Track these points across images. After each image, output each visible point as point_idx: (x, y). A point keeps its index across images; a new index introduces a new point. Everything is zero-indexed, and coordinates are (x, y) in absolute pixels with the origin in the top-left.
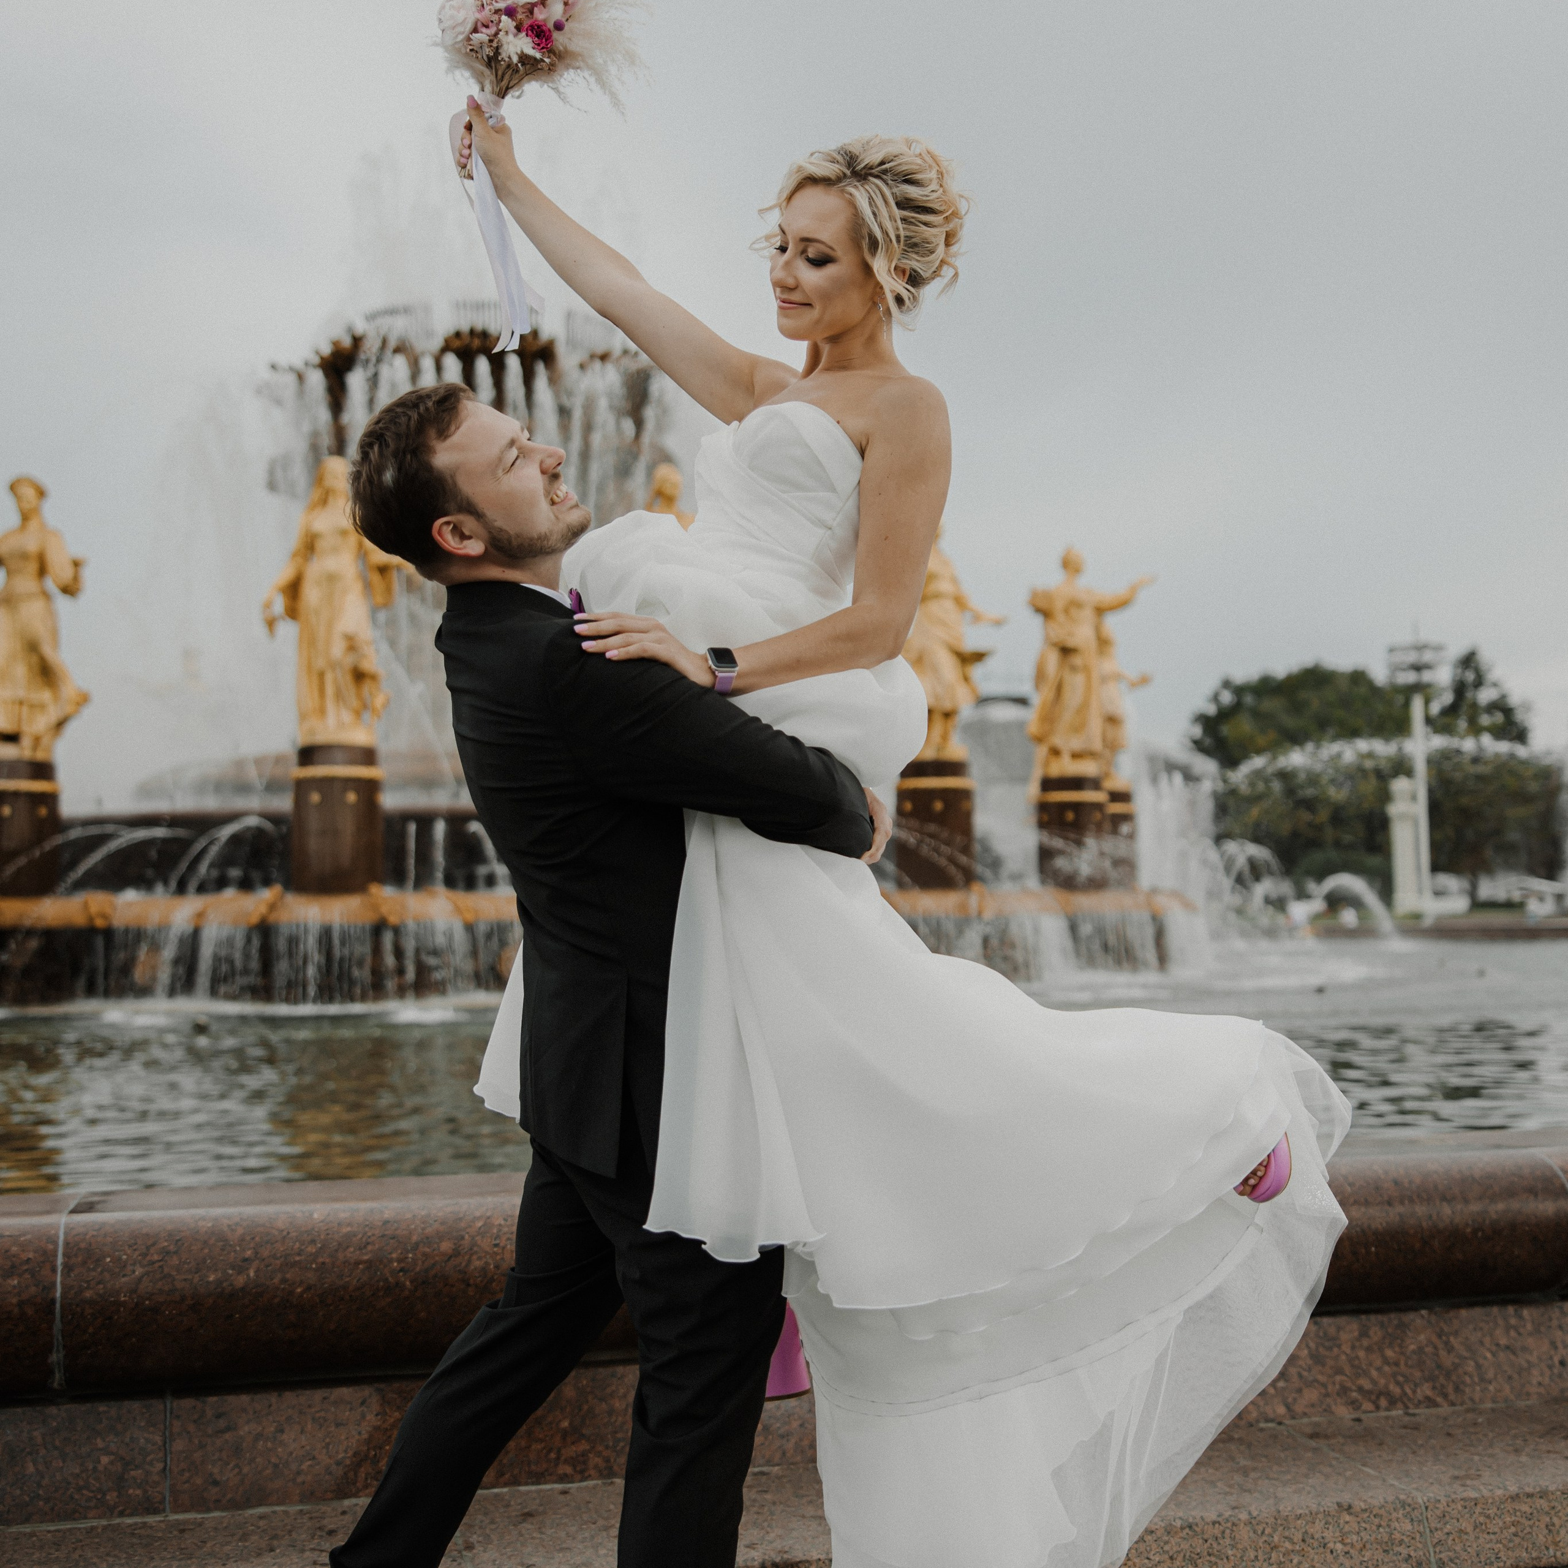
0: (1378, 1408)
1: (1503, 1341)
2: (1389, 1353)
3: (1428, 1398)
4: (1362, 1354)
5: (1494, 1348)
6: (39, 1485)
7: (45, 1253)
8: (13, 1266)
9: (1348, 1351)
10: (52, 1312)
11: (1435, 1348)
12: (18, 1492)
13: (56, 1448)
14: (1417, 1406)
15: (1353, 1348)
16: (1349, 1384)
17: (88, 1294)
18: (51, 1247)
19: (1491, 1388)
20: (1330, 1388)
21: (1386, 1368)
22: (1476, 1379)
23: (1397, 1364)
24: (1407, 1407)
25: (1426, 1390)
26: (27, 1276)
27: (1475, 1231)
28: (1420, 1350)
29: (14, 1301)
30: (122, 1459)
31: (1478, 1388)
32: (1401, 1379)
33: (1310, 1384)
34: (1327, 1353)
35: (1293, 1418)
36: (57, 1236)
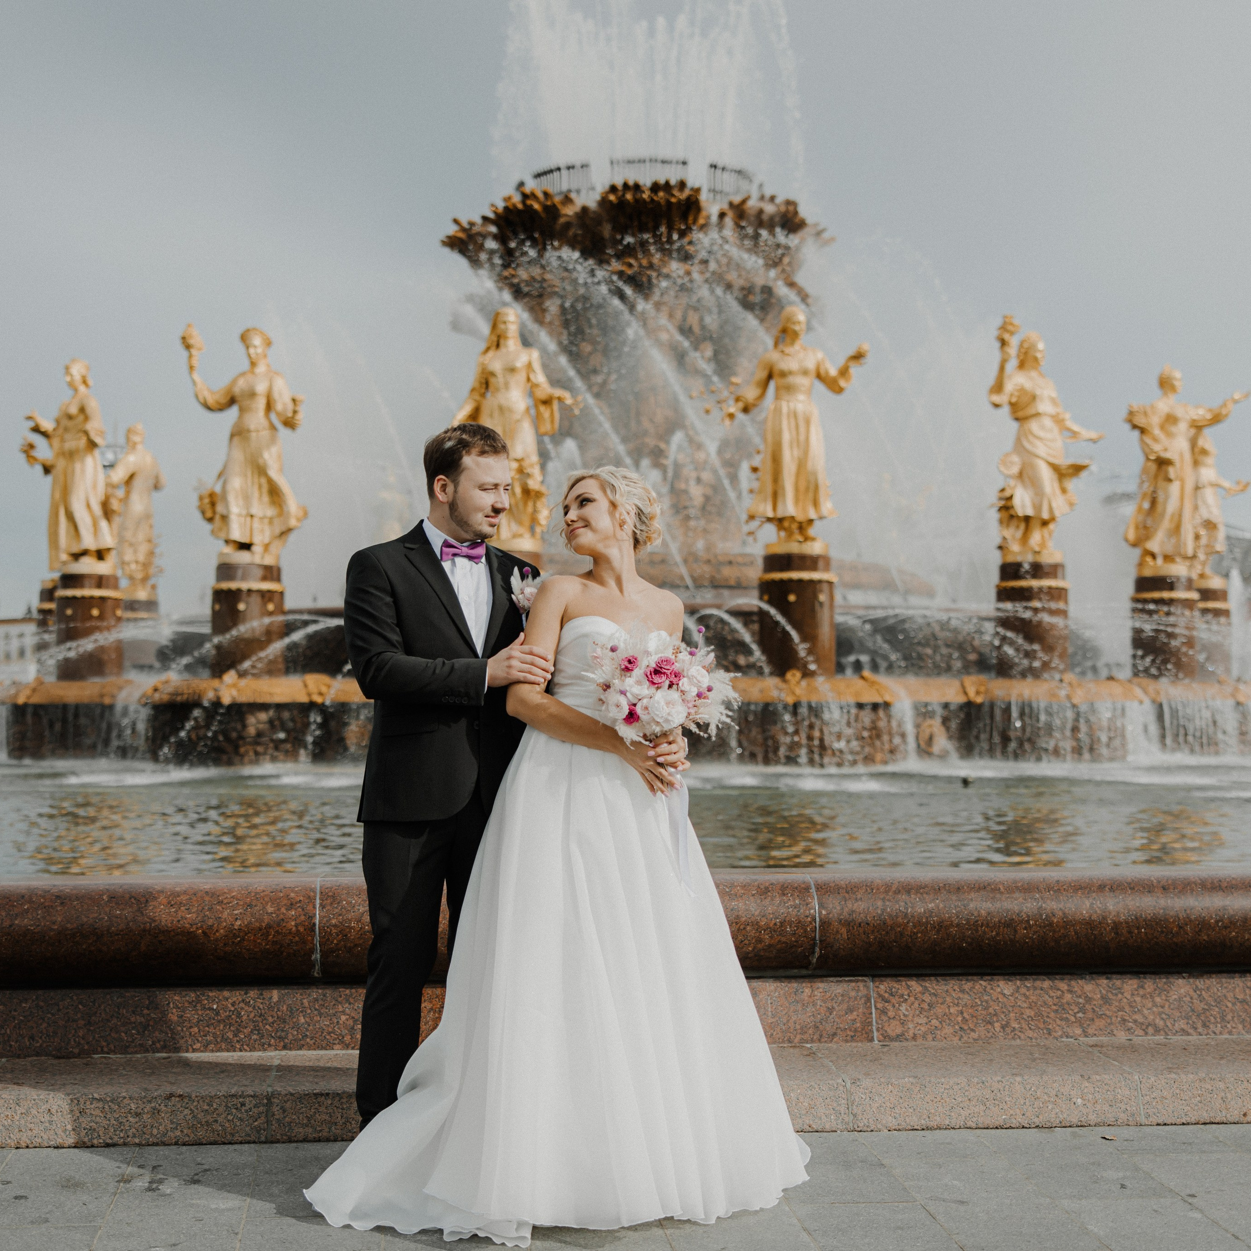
0: (1146, 1034)
1: (1241, 997)
2: (1158, 999)
3: (1183, 1030)
4: (1138, 999)
5: (1234, 1000)
6: (307, 1030)
7: (309, 897)
8: (292, 904)
9: (1129, 997)
10: (313, 930)
11: (1191, 998)
12: (295, 1033)
13: (316, 1010)
14: (1174, 1035)
15: (1133, 995)
16: (1127, 1018)
17: (333, 922)
18: (312, 894)
19: (1229, 1026)
20: (1114, 1019)
21: (1155, 1009)
22: (1219, 1020)
23: (1163, 1007)
24: (1167, 1034)
25: (1182, 1024)
26: (300, 910)
27: (1217, 922)
28: (1180, 999)
29: (293, 923)
30: (353, 1018)
31: (1219, 1025)
32: (1164, 1016)
33: (1100, 1017)
34: (1114, 998)
35: (1086, 1036)
36: (315, 888)
